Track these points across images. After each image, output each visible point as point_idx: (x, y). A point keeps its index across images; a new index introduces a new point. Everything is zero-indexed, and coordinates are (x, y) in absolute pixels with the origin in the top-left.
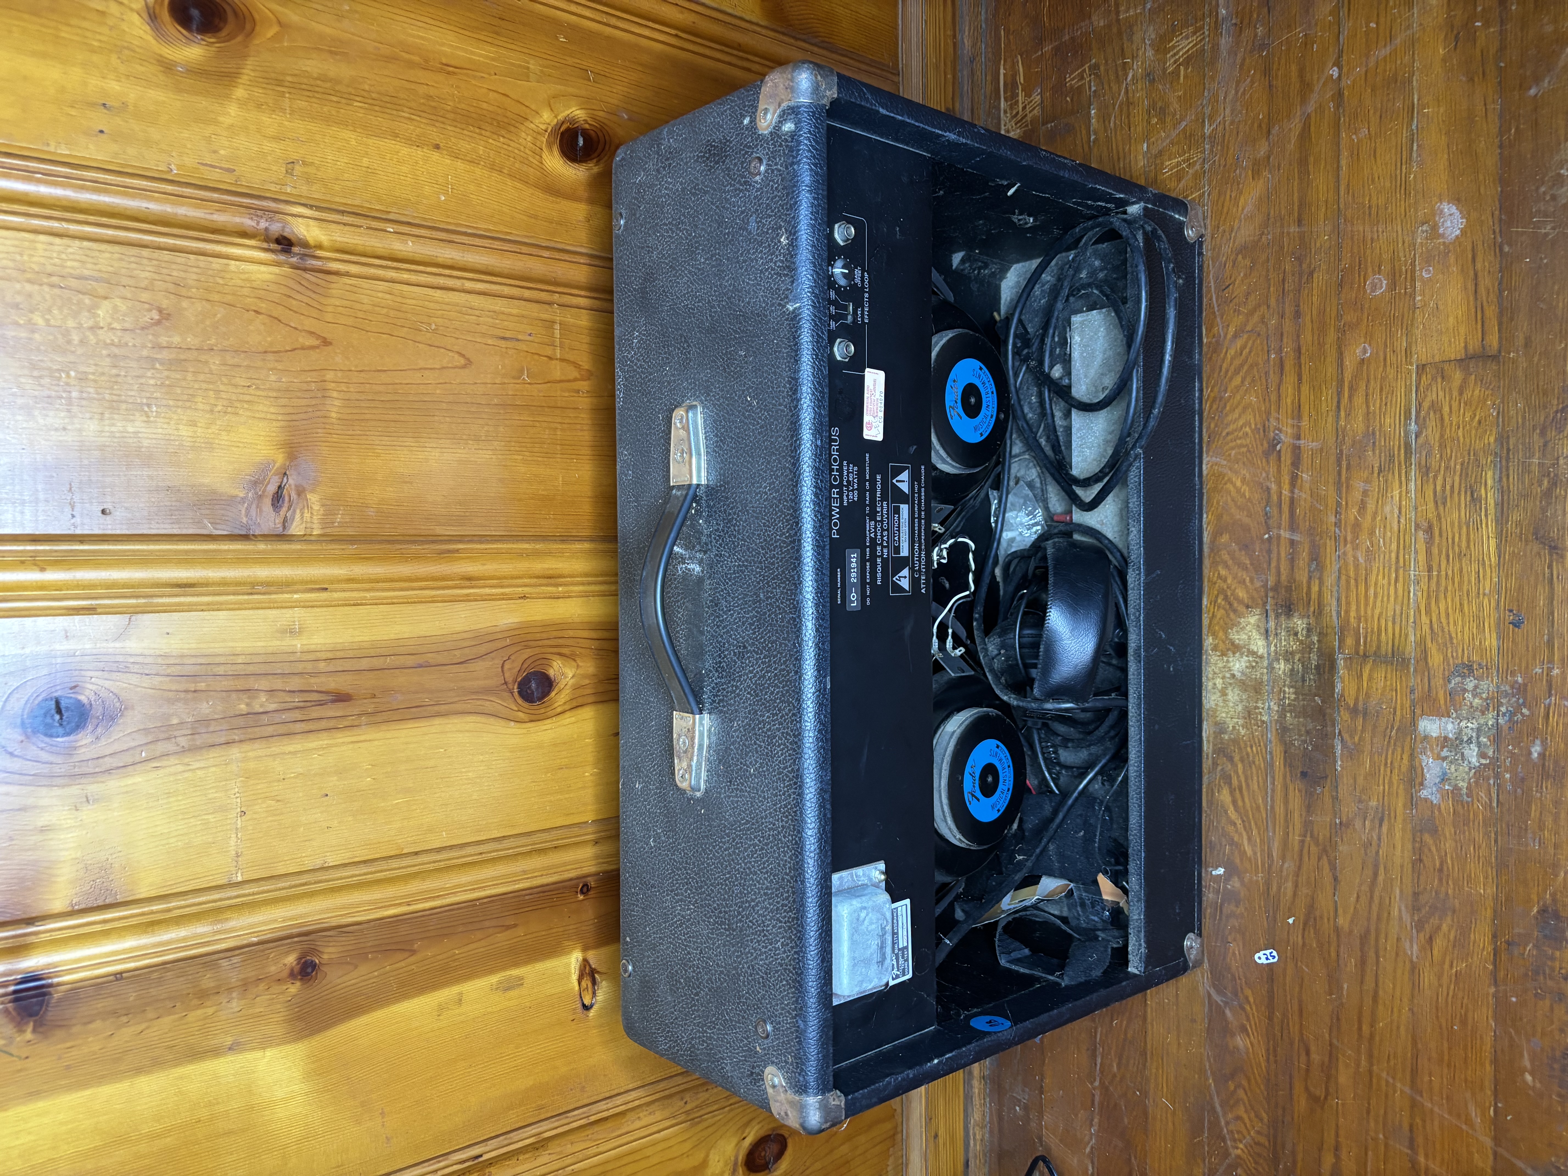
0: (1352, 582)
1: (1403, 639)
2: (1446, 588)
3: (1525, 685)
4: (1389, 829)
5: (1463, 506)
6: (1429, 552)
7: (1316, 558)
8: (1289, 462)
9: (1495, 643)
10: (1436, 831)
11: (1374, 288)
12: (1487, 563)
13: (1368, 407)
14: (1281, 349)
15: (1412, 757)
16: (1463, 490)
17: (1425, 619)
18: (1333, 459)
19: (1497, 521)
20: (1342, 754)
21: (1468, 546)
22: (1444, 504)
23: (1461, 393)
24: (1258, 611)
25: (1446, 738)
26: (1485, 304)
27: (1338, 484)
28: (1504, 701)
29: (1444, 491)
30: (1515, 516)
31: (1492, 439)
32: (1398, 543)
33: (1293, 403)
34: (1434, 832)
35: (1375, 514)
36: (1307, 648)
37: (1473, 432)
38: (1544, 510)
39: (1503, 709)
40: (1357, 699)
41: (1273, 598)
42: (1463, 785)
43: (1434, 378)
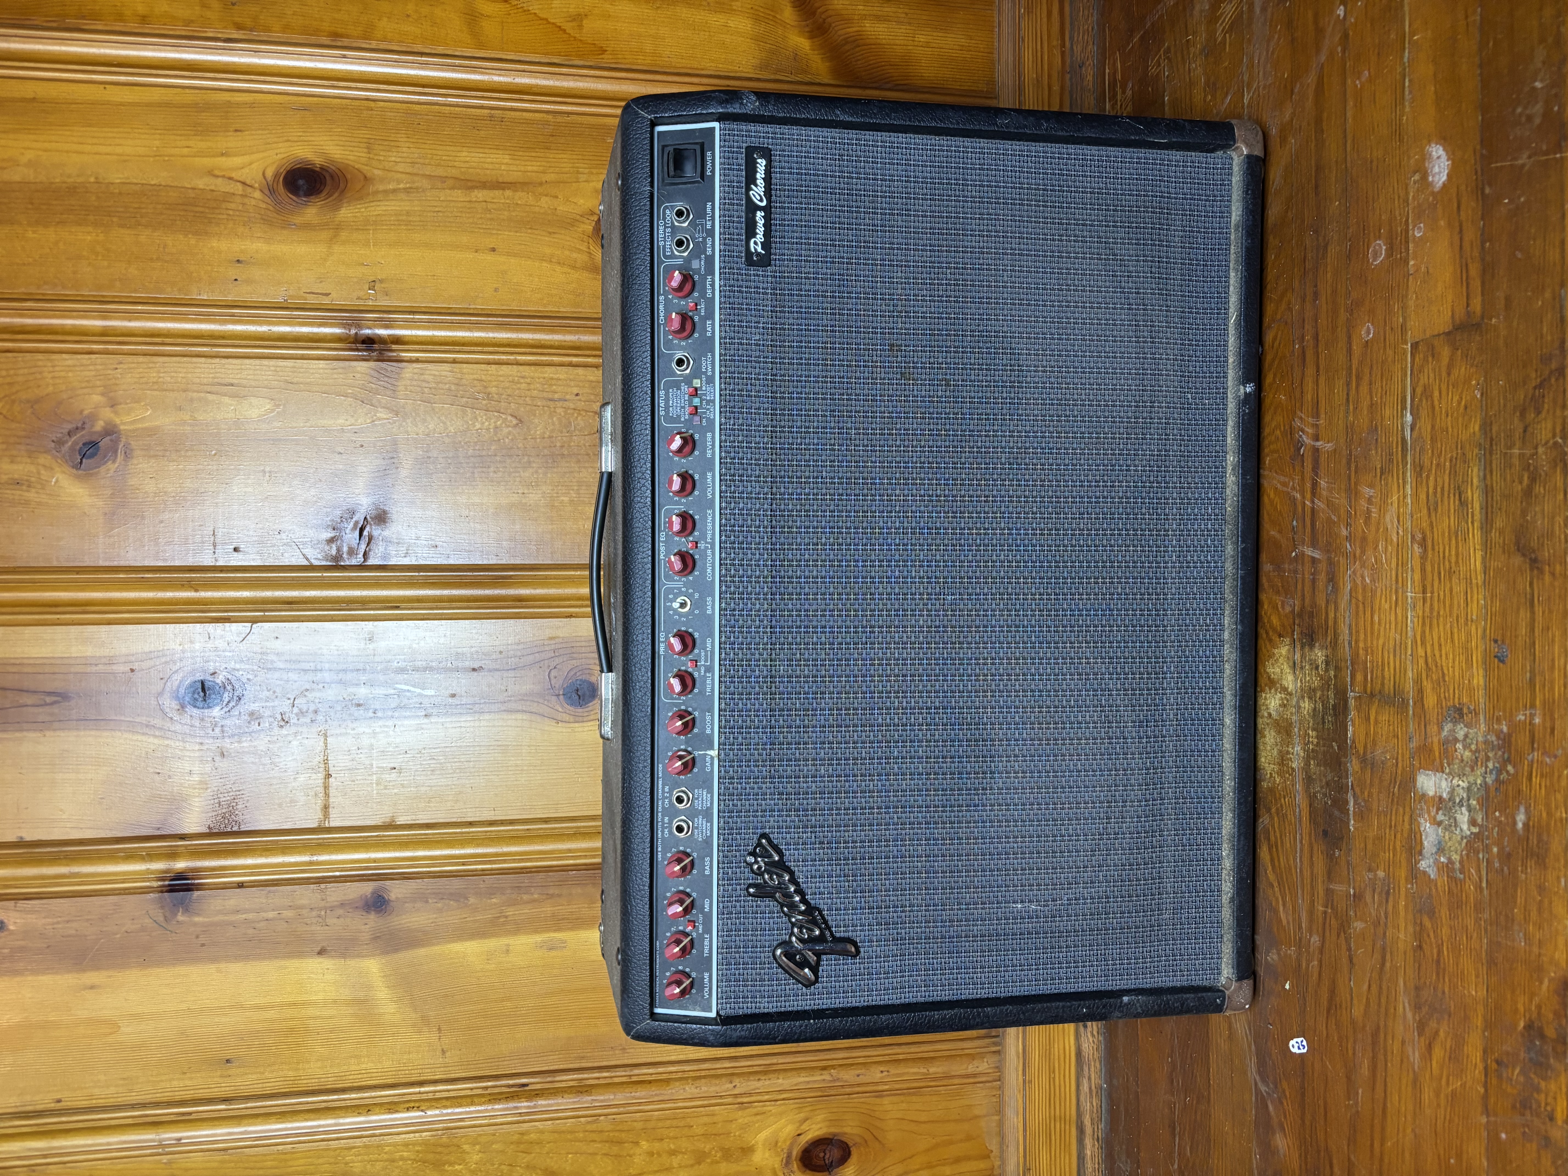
0: (1361, 605)
1: (1402, 675)
2: (1439, 613)
3: (1510, 735)
4: (1394, 907)
5: (1452, 511)
6: (1423, 570)
7: (1332, 578)
8: (1310, 466)
9: (1482, 682)
10: (1434, 913)
11: (1376, 255)
12: (1474, 581)
13: (1371, 398)
14: (1303, 337)
15: (1412, 820)
16: (1452, 491)
17: (1421, 652)
18: (1344, 461)
19: (1482, 528)
20: (1354, 812)
21: (1457, 562)
22: (1436, 510)
23: (1449, 374)
24: (1287, 640)
25: (1440, 798)
26: (1469, 261)
27: (1348, 490)
28: (1491, 755)
29: (1435, 493)
30: (1499, 523)
31: (1477, 428)
32: (1398, 559)
33: (1312, 399)
34: (1432, 914)
35: (1379, 523)
36: (1326, 685)
37: (1460, 419)
38: (1524, 513)
39: (1490, 765)
40: (1365, 747)
41: (1299, 625)
42: (1456, 857)
43: (1425, 359)
